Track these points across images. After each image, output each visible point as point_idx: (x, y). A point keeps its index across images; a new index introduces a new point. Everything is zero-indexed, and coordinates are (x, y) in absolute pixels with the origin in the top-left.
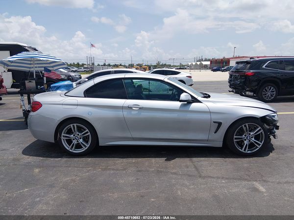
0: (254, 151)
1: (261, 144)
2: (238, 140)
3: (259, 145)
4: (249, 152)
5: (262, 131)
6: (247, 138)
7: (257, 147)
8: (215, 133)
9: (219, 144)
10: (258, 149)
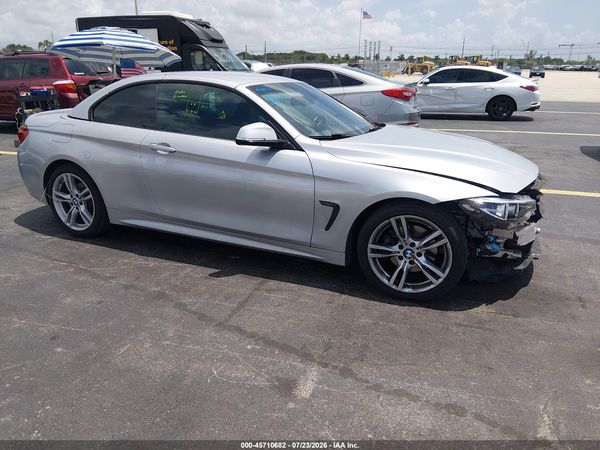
0: (421, 290)
1: (443, 276)
2: (380, 256)
3: (437, 278)
4: (407, 290)
5: (445, 240)
6: (405, 253)
7: (431, 283)
8: (327, 229)
9: (339, 259)
10: (432, 286)
